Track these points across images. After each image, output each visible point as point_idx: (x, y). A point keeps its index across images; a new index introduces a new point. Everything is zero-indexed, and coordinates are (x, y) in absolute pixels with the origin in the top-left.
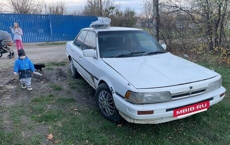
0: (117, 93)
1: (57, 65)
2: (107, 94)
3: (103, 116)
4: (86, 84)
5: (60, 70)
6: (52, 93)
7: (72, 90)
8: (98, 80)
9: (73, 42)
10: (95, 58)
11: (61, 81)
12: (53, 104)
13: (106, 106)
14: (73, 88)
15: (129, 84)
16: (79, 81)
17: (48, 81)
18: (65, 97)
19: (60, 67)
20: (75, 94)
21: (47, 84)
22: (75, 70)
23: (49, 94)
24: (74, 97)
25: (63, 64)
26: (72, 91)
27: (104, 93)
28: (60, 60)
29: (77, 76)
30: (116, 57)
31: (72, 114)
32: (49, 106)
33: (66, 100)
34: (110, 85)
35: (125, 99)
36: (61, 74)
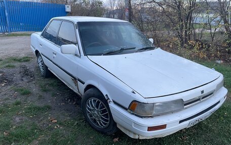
0: (115, 103)
1: (20, 60)
2: (98, 102)
3: (93, 128)
4: (61, 85)
5: (24, 67)
6: (19, 100)
7: (45, 93)
8: (83, 83)
9: (40, 33)
10: (76, 55)
11: (28, 82)
12: (22, 115)
13: (97, 117)
14: (45, 91)
15: (133, 92)
16: (52, 81)
17: (9, 82)
18: (37, 104)
19: (24, 64)
20: (49, 100)
21: (9, 87)
22: (46, 68)
23: (14, 101)
24: (49, 103)
25: (27, 60)
26: (45, 95)
27: (95, 101)
28: (22, 55)
29: (49, 75)
30: (104, 55)
31: (51, 129)
32: (17, 119)
33: (39, 109)
34: (105, 92)
35: (129, 110)
36: (26, 73)
